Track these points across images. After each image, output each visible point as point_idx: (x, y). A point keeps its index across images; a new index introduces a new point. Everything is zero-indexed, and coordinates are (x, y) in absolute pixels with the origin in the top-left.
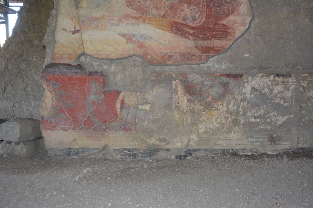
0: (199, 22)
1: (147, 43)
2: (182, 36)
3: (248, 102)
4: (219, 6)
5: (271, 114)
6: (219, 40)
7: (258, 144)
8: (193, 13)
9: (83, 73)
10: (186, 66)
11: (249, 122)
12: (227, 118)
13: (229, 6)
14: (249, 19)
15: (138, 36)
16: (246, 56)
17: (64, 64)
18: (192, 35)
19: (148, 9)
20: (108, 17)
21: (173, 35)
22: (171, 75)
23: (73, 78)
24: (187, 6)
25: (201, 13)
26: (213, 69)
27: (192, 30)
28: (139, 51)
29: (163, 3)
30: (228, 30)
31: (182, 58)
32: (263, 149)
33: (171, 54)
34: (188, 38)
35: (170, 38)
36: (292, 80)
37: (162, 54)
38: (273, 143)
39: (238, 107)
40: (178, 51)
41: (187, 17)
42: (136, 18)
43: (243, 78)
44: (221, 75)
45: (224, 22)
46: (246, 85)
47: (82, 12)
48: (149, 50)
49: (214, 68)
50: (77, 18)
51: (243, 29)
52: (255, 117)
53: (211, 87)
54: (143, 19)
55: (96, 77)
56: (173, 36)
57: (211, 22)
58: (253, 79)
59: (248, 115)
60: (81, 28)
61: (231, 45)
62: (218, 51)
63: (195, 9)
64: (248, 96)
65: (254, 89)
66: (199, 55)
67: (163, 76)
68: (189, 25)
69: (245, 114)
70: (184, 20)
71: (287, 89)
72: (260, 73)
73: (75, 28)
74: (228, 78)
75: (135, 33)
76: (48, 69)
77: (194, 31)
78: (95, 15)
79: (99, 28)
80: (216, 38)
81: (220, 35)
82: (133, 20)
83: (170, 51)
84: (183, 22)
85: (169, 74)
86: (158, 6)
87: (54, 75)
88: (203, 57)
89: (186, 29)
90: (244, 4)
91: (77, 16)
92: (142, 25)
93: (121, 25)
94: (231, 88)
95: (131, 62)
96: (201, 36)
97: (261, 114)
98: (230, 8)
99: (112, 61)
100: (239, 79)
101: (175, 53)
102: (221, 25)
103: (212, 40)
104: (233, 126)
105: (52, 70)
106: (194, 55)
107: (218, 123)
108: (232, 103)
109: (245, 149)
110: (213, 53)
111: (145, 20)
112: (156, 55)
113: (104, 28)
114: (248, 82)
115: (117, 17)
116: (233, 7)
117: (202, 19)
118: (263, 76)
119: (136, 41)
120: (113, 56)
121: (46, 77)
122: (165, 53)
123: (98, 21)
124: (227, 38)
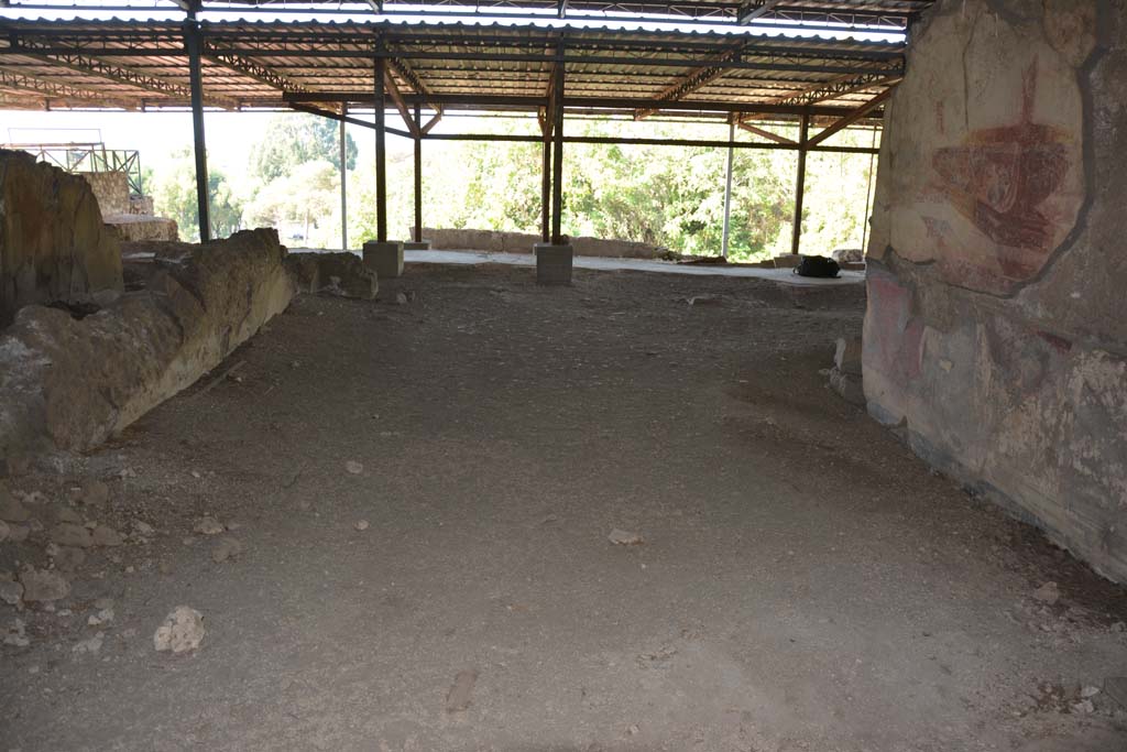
1: (947, 239)
3: (1075, 416)
4: (1036, 170)
5: (1113, 468)
6: (1031, 248)
7: (1080, 531)
8: (1002, 184)
11: (1071, 466)
12: (1040, 439)
13: (1051, 171)
15: (939, 224)
16: (1074, 296)
18: (997, 230)
20: (915, 184)
21: (975, 228)
22: (976, 311)
24: (996, 168)
25: (1011, 183)
26: (1027, 316)
27: (997, 222)
28: (938, 254)
29: (969, 162)
30: (1045, 228)
31: (981, 278)
32: (1088, 552)
33: (969, 266)
34: (991, 237)
35: (971, 235)
37: (960, 266)
38: (1106, 547)
39: (1059, 421)
43: (1071, 352)
44: (1039, 334)
45: (1040, 208)
46: (1075, 369)
49: (1028, 312)
51: (1066, 227)
52: (1084, 461)
53: (1024, 355)
54: (946, 192)
57: (1023, 206)
58: (1088, 361)
59: (1072, 447)
60: (892, 202)
61: (1047, 266)
62: (1025, 275)
63: (1005, 174)
64: (1077, 399)
65: (1088, 388)
68: (996, 208)
69: (1067, 443)
70: (990, 196)
72: (1100, 348)
74: (1049, 344)
75: (937, 217)
77: (999, 224)
78: (904, 180)
80: (1026, 244)
81: (1032, 237)
82: (936, 192)
83: (968, 260)
84: (988, 201)
85: (973, 308)
86: (964, 166)
88: (1006, 283)
89: (990, 218)
90: (1073, 167)
92: (945, 203)
93: (925, 200)
94: (1051, 369)
95: (933, 271)
96: (1007, 235)
97: (1093, 457)
98: (1052, 175)
99: (914, 265)
100: (1065, 351)
101: (975, 265)
102: (1037, 215)
103: (1020, 247)
104: (1046, 464)
106: (995, 276)
107: (1026, 444)
108: (1051, 407)
109: (1057, 531)
112: (953, 265)
113: (910, 204)
114: (1078, 364)
115: (922, 185)
116: (1056, 173)
118: (1104, 358)
119: (937, 233)
120: (916, 257)
123: (906, 191)
124: (1041, 247)
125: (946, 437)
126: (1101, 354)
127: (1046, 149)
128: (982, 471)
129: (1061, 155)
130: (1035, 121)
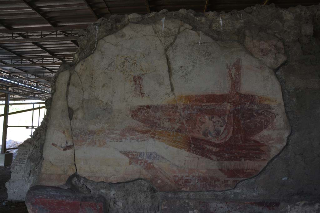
0: (224, 138)
1: (157, 164)
2: (202, 155)
4: (249, 118)
6: (250, 160)
8: (216, 127)
9: (76, 198)
10: (206, 193)
13: (262, 119)
14: (287, 135)
15: (145, 155)
16: (283, 179)
17: (52, 187)
18: (216, 154)
19: (158, 121)
20: (108, 130)
21: (191, 154)
22: (188, 204)
23: (64, 203)
24: (209, 118)
25: (226, 126)
26: (242, 196)
27: (215, 148)
28: (147, 174)
29: (178, 114)
30: (261, 148)
31: (202, 183)
33: (187, 178)
34: (211, 158)
35: (187, 158)
37: (177, 179)
40: (197, 175)
41: (210, 132)
42: (143, 132)
43: (279, 207)
44: (252, 204)
45: (257, 138)
47: (77, 124)
48: (159, 172)
49: (244, 194)
50: (70, 130)
51: (280, 146)
54: (152, 134)
55: (91, 203)
56: (191, 156)
57: (240, 138)
58: (293, 209)
60: (74, 143)
61: (265, 167)
62: (248, 175)
63: (219, 121)
66: (224, 180)
67: (177, 204)
68: (212, 141)
70: (205, 134)
72: (302, 200)
73: (67, 143)
74: (261, 208)
75: (141, 151)
76: (35, 191)
77: (218, 149)
78: (92, 127)
79: (95, 143)
80: (246, 158)
81: (251, 154)
82: (139, 134)
83: (187, 174)
84: (203, 137)
85: (185, 202)
86: (172, 117)
87: (41, 198)
88: (230, 182)
89: (208, 147)
90: (280, 116)
91: (70, 128)
92: (151, 141)
93: (123, 140)
95: (135, 186)
96: (227, 155)
98: (263, 120)
99: (111, 185)
100: (275, 208)
101: (193, 177)
102: (253, 142)
103: (240, 160)
105: (39, 192)
106: (218, 180)
110: (242, 177)
111: (155, 134)
112: (169, 179)
113: (102, 144)
115: (118, 130)
116: (266, 119)
117: (228, 133)
118: (305, 204)
119: (143, 161)
120: (113, 179)
121: (32, 200)
122: (180, 176)
123: (95, 135)
124: (260, 158)
126: (303, 203)
127: (256, 107)
129: (269, 110)
130: (243, 92)
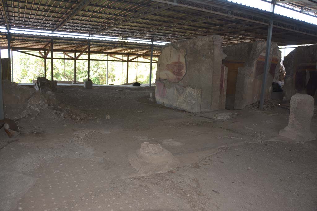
3: (187, 95)
7: (189, 109)
30: (182, 74)
36: (196, 90)
38: (192, 109)
44: (182, 86)
52: (189, 100)
53: (180, 89)
56: (173, 75)
65: (188, 92)
69: (187, 99)
71: (195, 93)
72: (189, 87)
83: (173, 79)
94: (184, 90)
104: (184, 102)
106: (176, 80)
107: (182, 100)
108: (184, 95)
111: (169, 70)
112: (170, 79)
114: (187, 89)
125: (171, 103)
127: (181, 65)
128: (176, 106)
130: (180, 61)
